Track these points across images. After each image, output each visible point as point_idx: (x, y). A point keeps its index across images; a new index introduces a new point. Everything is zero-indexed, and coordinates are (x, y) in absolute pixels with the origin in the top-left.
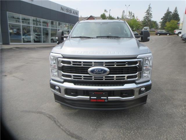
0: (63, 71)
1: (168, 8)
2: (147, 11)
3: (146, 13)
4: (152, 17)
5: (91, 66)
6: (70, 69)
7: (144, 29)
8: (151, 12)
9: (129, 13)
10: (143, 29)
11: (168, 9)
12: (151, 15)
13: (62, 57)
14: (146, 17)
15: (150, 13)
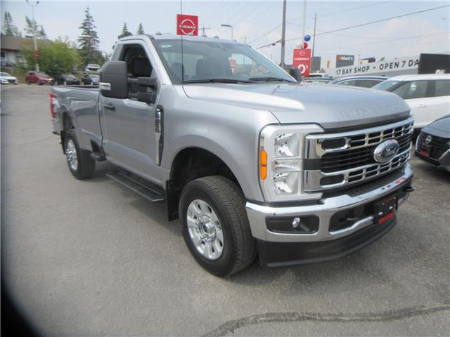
0: (322, 170)
1: (125, 24)
2: (85, 24)
3: (83, 30)
4: (98, 41)
5: (378, 143)
6: (341, 158)
7: (90, 69)
8: (94, 30)
9: (27, 24)
10: (88, 70)
11: (123, 26)
12: (96, 37)
13: (322, 131)
14: (84, 39)
15: (93, 32)
